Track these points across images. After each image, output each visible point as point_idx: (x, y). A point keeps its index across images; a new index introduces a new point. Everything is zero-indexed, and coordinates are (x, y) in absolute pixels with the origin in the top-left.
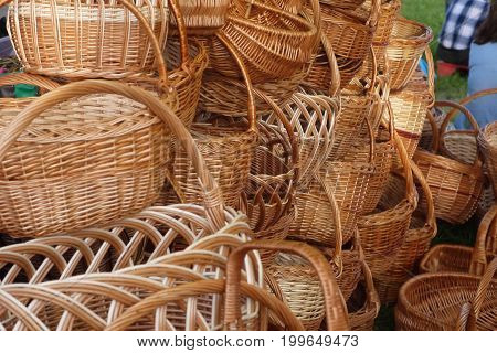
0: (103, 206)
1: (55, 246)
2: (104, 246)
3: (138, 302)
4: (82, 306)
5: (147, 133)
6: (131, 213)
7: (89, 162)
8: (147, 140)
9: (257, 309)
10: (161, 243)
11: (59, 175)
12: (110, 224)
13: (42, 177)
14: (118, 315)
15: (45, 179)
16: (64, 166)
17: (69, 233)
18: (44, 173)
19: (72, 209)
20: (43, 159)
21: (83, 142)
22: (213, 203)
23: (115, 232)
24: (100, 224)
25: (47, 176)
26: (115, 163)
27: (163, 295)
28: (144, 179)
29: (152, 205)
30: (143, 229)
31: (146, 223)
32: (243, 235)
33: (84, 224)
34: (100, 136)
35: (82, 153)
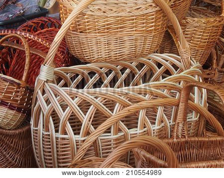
0: (126, 51)
1: (101, 68)
2: (128, 71)
3: (131, 105)
4: (101, 104)
5: (153, 15)
6: (142, 55)
7: (121, 28)
8: (153, 19)
9: (198, 116)
10: (157, 73)
11: (105, 33)
12: (131, 60)
13: (96, 33)
14: (119, 111)
15: (97, 34)
16: (108, 29)
17: (108, 62)
18: (97, 31)
19: (110, 50)
20: (97, 23)
21: (118, 17)
22: (185, 56)
23: (134, 65)
24: (124, 60)
25: (98, 33)
26: (134, 29)
27: (143, 104)
28: (149, 39)
29: (154, 53)
30: (149, 64)
31: (150, 61)
32: (196, 76)
33: (116, 59)
34: (127, 14)
35: (117, 22)
